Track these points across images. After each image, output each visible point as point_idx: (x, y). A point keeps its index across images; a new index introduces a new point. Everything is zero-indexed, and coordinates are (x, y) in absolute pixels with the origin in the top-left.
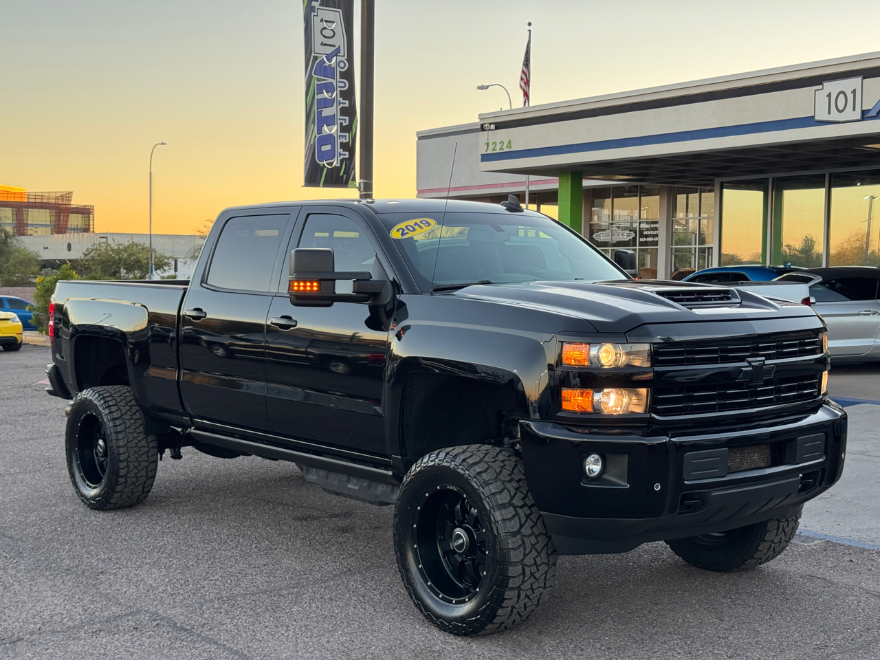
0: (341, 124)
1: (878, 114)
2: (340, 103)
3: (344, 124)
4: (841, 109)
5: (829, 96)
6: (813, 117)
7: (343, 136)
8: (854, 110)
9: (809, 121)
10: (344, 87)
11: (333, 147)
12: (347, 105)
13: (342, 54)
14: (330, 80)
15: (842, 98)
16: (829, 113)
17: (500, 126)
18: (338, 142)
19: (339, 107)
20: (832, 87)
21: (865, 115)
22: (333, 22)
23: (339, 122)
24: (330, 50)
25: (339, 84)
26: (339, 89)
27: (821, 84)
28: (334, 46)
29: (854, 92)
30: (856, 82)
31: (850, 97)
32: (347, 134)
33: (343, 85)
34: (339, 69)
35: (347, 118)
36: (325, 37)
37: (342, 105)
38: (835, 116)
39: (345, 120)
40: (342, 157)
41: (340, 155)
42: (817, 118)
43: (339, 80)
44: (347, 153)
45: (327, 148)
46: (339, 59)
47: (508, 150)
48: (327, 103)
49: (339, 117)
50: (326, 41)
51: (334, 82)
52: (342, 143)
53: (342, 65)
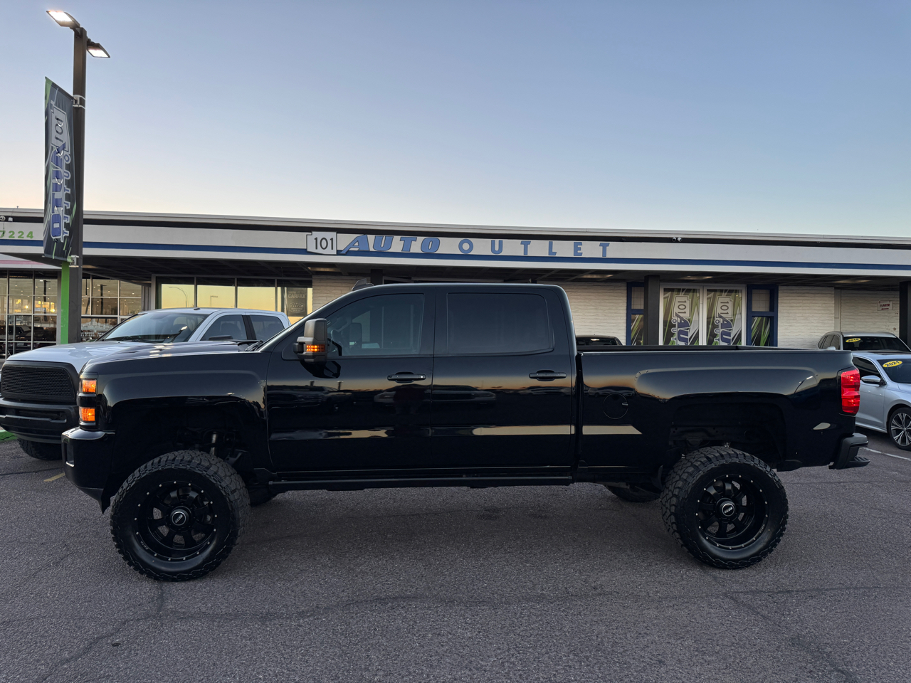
0: (65, 205)
2: (65, 190)
3: (67, 208)
4: (324, 247)
5: (316, 239)
6: (306, 249)
7: (66, 217)
8: (331, 248)
9: (303, 252)
10: (69, 178)
11: (60, 225)
12: (69, 192)
13: (67, 149)
14: (59, 169)
15: (324, 241)
16: (317, 248)
17: (16, 219)
18: (63, 221)
19: (65, 193)
20: (315, 234)
21: (338, 253)
22: (61, 121)
24: (60, 144)
25: (65, 174)
26: (65, 179)
27: (311, 232)
28: (62, 141)
29: (332, 239)
30: (334, 235)
31: (330, 242)
32: (69, 216)
33: (67, 175)
34: (65, 161)
35: (69, 203)
36: (57, 132)
37: (66, 192)
38: (320, 250)
39: (68, 204)
40: (65, 234)
41: (64, 232)
42: (308, 250)
43: (65, 170)
44: (69, 233)
45: (57, 225)
46: (65, 153)
47: (29, 239)
48: (57, 188)
49: (64, 201)
50: (58, 136)
51: (62, 171)
52: (65, 223)
53: (67, 158)
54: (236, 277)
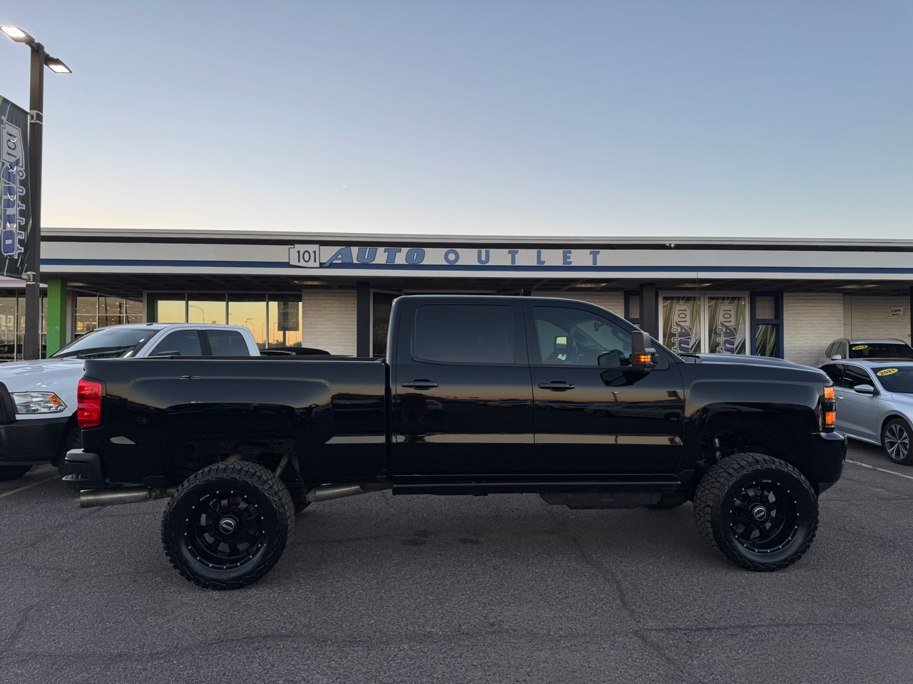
0: (19, 223)
1: (330, 265)
2: (19, 206)
3: (22, 224)
4: (307, 260)
5: (299, 252)
7: (20, 234)
8: (315, 261)
9: (287, 265)
10: (22, 193)
11: (13, 241)
12: (24, 208)
13: (21, 165)
14: (12, 185)
15: (307, 254)
16: (299, 261)
18: (17, 238)
19: (18, 209)
21: (322, 266)
22: (15, 137)
23: (18, 221)
24: (13, 160)
25: (19, 190)
26: (18, 194)
27: (293, 245)
28: (16, 157)
29: (315, 252)
30: (316, 247)
31: (312, 255)
32: (23, 233)
33: (21, 191)
34: (18, 177)
35: (24, 219)
36: (9, 147)
37: (20, 208)
38: (302, 263)
39: (22, 220)
40: (19, 251)
41: (18, 249)
42: (291, 263)
43: (18, 186)
44: (23, 248)
45: (9, 242)
46: (19, 169)
48: (10, 204)
49: (18, 217)
50: (11, 151)
51: (15, 186)
52: (19, 239)
53: (21, 174)
54: (226, 293)
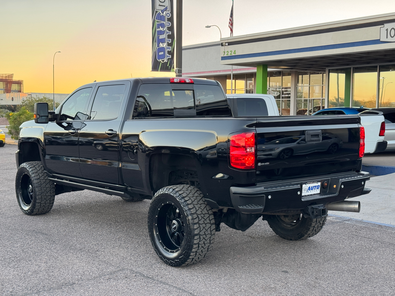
0: (168, 42)
2: (167, 33)
3: (169, 43)
4: (392, 36)
5: (387, 30)
6: (379, 40)
7: (168, 48)
9: (378, 42)
10: (169, 25)
11: (164, 53)
12: (170, 34)
13: (168, 10)
14: (163, 22)
15: (393, 31)
16: (387, 38)
17: (230, 44)
18: (167, 50)
19: (167, 35)
20: (388, 26)
23: (167, 41)
24: (163, 8)
25: (167, 24)
26: (167, 26)
27: (383, 24)
28: (165, 6)
32: (170, 47)
33: (169, 24)
34: (167, 17)
35: (171, 40)
36: (160, 2)
37: (168, 34)
38: (390, 39)
39: (170, 40)
40: (168, 58)
41: (167, 56)
42: (381, 40)
43: (167, 22)
44: (170, 56)
45: (161, 53)
46: (167, 12)
47: (234, 55)
48: (161, 33)
49: (167, 39)
50: (161, 4)
51: (165, 23)
52: (168, 51)
53: (168, 15)
